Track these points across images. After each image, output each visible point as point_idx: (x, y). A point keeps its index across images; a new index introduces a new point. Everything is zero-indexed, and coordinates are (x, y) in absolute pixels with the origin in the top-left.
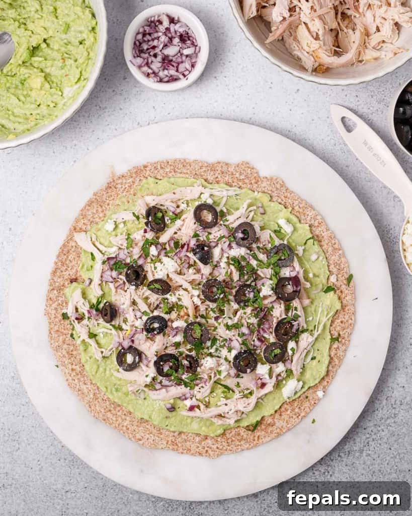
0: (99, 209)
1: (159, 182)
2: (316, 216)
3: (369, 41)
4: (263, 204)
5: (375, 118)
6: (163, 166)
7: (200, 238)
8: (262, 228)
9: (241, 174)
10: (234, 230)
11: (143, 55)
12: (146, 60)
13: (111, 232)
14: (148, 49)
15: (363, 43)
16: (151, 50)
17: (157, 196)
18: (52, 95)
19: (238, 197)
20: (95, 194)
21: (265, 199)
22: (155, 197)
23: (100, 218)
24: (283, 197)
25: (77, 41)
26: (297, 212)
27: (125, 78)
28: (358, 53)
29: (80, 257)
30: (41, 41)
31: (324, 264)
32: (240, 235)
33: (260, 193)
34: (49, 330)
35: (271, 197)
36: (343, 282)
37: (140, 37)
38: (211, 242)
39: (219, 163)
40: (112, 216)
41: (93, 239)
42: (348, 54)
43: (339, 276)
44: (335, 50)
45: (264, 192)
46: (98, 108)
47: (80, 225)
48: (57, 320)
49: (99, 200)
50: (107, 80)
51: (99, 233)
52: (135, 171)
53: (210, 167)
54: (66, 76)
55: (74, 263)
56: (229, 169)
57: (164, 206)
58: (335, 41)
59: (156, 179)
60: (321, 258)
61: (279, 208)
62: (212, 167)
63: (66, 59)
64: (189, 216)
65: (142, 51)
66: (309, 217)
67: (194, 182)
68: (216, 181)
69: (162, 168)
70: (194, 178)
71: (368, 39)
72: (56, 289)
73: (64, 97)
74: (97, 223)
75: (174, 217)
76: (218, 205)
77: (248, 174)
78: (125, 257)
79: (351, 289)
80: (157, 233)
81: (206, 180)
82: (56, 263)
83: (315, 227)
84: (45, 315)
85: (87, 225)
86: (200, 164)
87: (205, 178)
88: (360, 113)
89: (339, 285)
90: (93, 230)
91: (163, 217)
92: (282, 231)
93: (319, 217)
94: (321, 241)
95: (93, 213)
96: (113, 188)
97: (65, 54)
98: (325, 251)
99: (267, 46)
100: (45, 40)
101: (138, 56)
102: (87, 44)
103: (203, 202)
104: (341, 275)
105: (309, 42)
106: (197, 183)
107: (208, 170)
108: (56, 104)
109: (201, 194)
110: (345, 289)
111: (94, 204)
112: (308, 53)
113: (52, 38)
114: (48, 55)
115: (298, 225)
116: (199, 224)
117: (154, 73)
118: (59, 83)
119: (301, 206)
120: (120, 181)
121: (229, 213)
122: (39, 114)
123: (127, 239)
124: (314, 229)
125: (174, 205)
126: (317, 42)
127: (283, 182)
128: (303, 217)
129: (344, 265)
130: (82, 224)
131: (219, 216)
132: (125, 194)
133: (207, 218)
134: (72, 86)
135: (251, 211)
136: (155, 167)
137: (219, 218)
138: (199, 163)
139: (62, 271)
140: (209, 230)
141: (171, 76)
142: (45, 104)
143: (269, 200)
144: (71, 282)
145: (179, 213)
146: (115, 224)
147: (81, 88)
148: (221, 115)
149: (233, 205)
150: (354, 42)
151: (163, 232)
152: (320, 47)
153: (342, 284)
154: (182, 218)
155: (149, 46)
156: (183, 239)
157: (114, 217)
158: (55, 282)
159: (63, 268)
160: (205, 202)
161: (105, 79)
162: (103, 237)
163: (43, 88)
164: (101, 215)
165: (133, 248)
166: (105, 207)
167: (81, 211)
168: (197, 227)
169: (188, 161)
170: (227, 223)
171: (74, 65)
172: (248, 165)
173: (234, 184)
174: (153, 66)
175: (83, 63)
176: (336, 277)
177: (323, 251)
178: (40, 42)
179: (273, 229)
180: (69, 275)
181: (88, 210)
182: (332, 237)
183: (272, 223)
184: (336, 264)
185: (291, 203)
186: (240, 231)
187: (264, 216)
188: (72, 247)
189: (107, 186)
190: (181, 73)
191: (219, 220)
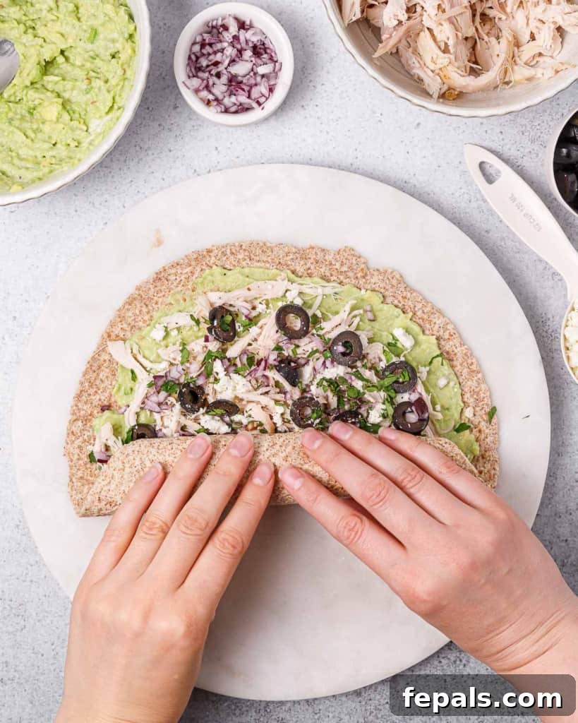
0: (142, 309)
1: (229, 273)
2: (447, 324)
3: (519, 54)
4: (372, 307)
5: (527, 163)
6: (234, 252)
7: (283, 352)
8: (371, 341)
9: (342, 264)
10: (331, 342)
11: (200, 74)
12: (205, 81)
13: (160, 341)
14: (208, 66)
15: (511, 57)
16: (212, 67)
17: (225, 292)
18: (73, 130)
19: (338, 297)
20: (138, 288)
21: (376, 300)
22: (222, 293)
23: (144, 321)
24: (400, 298)
25: (108, 54)
26: (419, 319)
27: (176, 107)
28: (503, 70)
29: (115, 375)
30: (57, 53)
31: (456, 392)
32: (340, 349)
33: (368, 292)
34: (70, 477)
35: (384, 297)
36: (482, 418)
37: (197, 48)
38: (299, 358)
39: (313, 248)
40: (162, 319)
41: (134, 351)
42: (490, 73)
43: (477, 409)
44: (471, 67)
45: (373, 290)
46: (138, 148)
47: (117, 331)
48: (81, 462)
49: (144, 296)
50: (151, 109)
51: (143, 343)
52: (195, 256)
53: (299, 253)
54: (92, 103)
55: (107, 383)
56: (327, 257)
57: (234, 307)
58: (471, 53)
59: (224, 268)
60: (452, 384)
61: (396, 313)
62: (302, 254)
63: (93, 79)
64: (269, 322)
65: (199, 69)
66: (437, 326)
67: (277, 275)
68: (308, 274)
69: (232, 253)
70: (276, 269)
71: (519, 51)
72: (81, 419)
73: (89, 133)
74: (140, 329)
75: (247, 323)
76: (310, 307)
77: (352, 264)
78: (179, 375)
79: (494, 427)
80: (223, 343)
81: (293, 272)
82: (82, 383)
83: (444, 340)
84: (65, 455)
85: (126, 331)
86: (286, 250)
87: (293, 269)
88: (506, 156)
89: (478, 421)
90: (135, 339)
91: (233, 322)
92: (399, 345)
93: (450, 327)
94: (452, 360)
95: (135, 315)
96: (163, 279)
97: (91, 72)
98: (459, 374)
99: (376, 62)
100: (62, 52)
101: (194, 76)
102: (122, 59)
103: (288, 303)
104: (480, 408)
105: (435, 56)
106: (281, 275)
107: (297, 258)
108: (79, 143)
109: (286, 291)
110: (485, 428)
111: (136, 302)
112: (433, 71)
113: (73, 49)
114: (68, 72)
115: (421, 337)
116: (283, 332)
117: (217, 99)
118: (83, 113)
119: (425, 311)
120: (173, 271)
121: (325, 318)
122: (54, 157)
123: (182, 351)
124: (443, 343)
125: (249, 306)
126: (446, 55)
127: (401, 276)
128: (428, 326)
129: (484, 393)
130: (119, 329)
131: (310, 322)
132: (179, 289)
133: (294, 324)
134: (100, 117)
135: (355, 316)
136: (223, 252)
137: (310, 325)
138: (284, 247)
139: (90, 395)
140: (296, 342)
141: (241, 104)
142: (63, 143)
143: (380, 301)
144: (103, 410)
145: (255, 317)
146: (166, 331)
147: (115, 120)
148: (311, 159)
149: (330, 307)
150: (498, 55)
151: (233, 342)
152: (450, 63)
153: (481, 420)
154: (260, 324)
155: (210, 61)
156: (260, 353)
157: (165, 321)
158: (79, 409)
159: (91, 389)
160: (292, 302)
161: (148, 108)
162: (149, 349)
163: (60, 120)
164: (146, 317)
165: (191, 364)
166: (152, 306)
167: (119, 310)
168: (279, 337)
169: (268, 245)
170: (321, 333)
171: (104, 87)
172: (353, 252)
173: (332, 278)
174: (215, 90)
175: (117, 85)
176: (473, 410)
177: (456, 374)
178: (56, 55)
179: (386, 342)
180: (100, 400)
181: (128, 310)
182: (469, 355)
183: (385, 334)
184: (473, 392)
185: (412, 306)
186: (341, 343)
187: (373, 323)
188: (105, 361)
189: (155, 276)
190: (254, 100)
191: (310, 329)
